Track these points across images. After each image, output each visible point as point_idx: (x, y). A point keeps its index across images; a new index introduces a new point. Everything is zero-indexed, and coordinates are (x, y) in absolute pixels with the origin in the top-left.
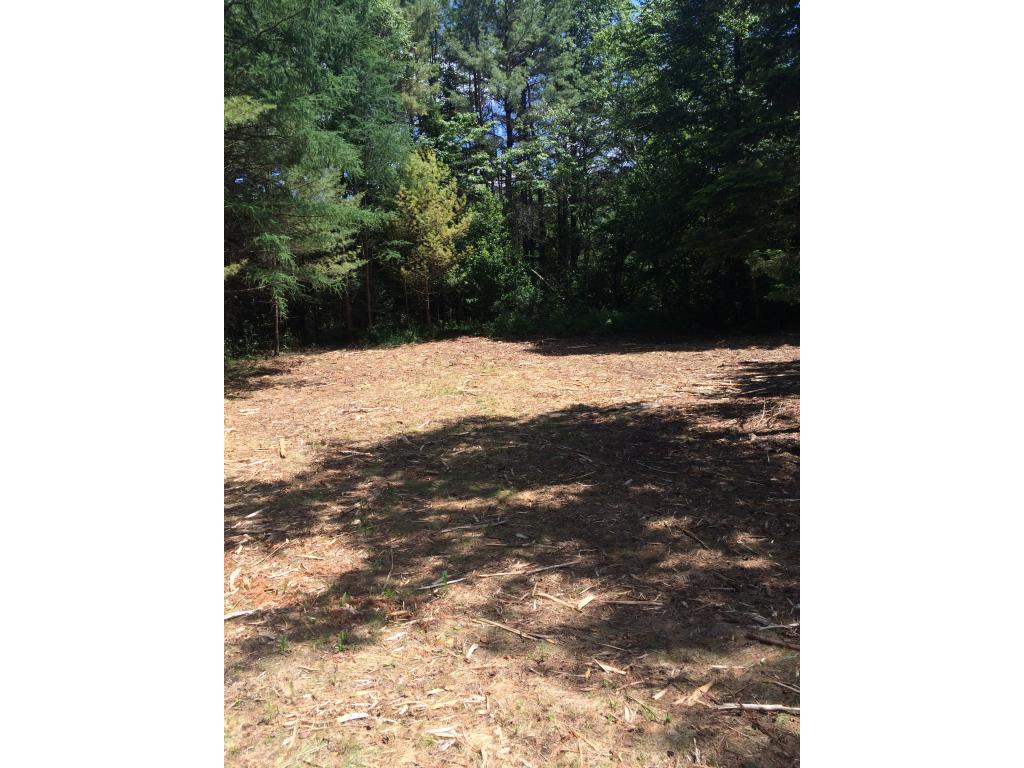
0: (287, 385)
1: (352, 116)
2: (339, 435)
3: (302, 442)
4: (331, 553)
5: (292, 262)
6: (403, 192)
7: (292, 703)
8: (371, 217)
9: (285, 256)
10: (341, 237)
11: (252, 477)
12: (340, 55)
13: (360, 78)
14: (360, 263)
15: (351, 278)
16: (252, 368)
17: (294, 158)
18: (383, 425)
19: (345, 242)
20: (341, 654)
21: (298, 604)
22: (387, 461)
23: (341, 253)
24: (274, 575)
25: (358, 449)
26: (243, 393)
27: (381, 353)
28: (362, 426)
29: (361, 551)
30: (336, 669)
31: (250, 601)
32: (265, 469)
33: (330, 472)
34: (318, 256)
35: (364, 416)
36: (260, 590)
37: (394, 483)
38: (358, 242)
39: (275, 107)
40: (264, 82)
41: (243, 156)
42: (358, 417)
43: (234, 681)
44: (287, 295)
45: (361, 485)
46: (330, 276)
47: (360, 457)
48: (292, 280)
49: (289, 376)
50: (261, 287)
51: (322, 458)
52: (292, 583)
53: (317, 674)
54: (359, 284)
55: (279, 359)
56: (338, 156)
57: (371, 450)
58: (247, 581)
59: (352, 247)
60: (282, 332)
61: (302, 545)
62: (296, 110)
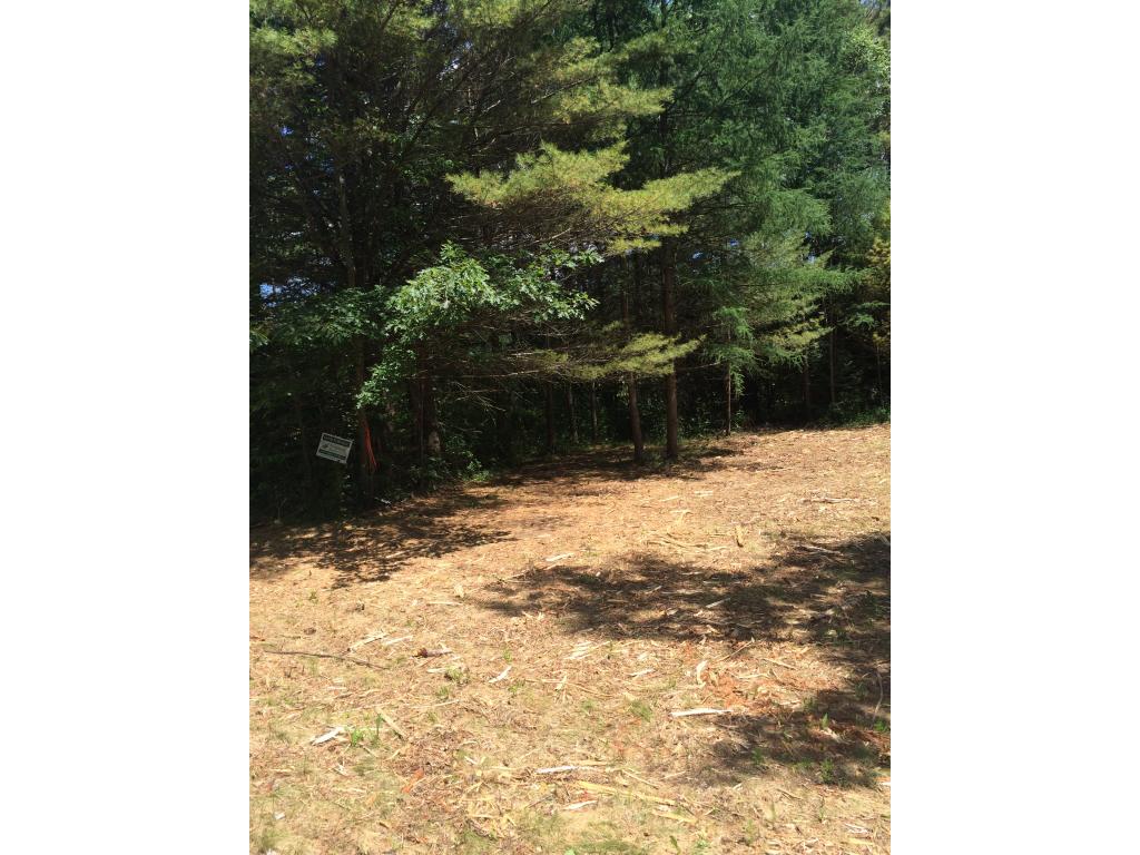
0: (740, 467)
1: (818, 169)
2: (801, 527)
3: (760, 531)
4: (803, 663)
5: (750, 334)
6: (878, 245)
7: (774, 829)
8: (839, 278)
9: (743, 328)
10: (804, 304)
11: (710, 564)
12: (806, 105)
13: (830, 124)
14: (823, 331)
15: (813, 349)
16: (704, 448)
17: (754, 225)
18: (853, 520)
19: (807, 310)
20: (826, 787)
21: (771, 716)
22: (863, 563)
23: (801, 322)
24: (741, 675)
25: (825, 546)
26: (696, 474)
27: (846, 434)
28: (828, 520)
29: (839, 668)
30: (822, 803)
31: (719, 699)
32: (722, 557)
33: (794, 569)
34: (776, 327)
35: (829, 506)
36: (728, 689)
37: (874, 593)
38: (821, 309)
39: (739, 173)
40: (727, 150)
41: (703, 230)
42: (822, 508)
43: (709, 785)
44: (744, 371)
45: (831, 590)
46: (788, 348)
47: (830, 555)
48: (749, 354)
49: (742, 458)
50: (718, 362)
51: (784, 552)
52: (762, 689)
53: (801, 803)
54: (820, 356)
55: (730, 439)
56: (805, 214)
57: (842, 548)
58: (713, 677)
59: (815, 314)
60: (734, 411)
61: (769, 648)
62: (761, 174)
